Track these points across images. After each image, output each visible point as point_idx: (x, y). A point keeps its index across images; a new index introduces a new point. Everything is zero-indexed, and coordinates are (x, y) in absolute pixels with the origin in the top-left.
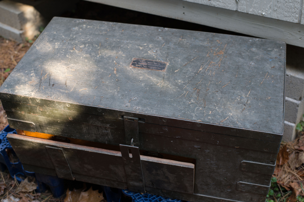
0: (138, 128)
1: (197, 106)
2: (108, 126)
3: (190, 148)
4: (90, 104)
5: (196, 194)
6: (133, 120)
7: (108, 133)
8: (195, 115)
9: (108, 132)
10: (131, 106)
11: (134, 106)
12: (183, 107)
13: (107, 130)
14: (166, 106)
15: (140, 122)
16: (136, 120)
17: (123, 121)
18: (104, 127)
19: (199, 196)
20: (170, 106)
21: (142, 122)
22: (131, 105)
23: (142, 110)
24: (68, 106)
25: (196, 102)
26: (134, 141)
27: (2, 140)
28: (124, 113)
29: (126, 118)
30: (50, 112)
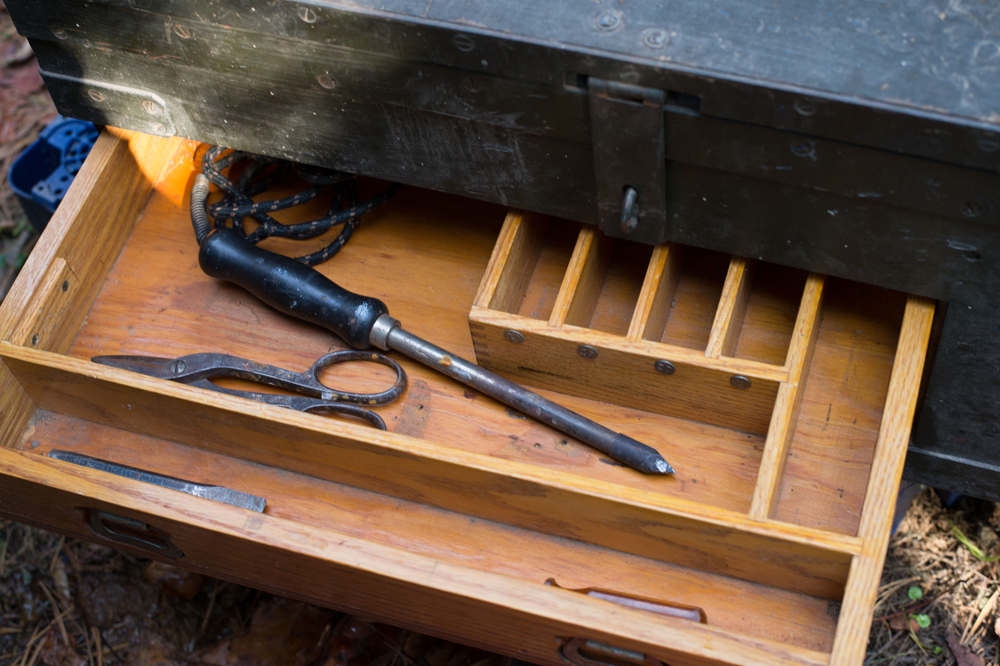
0: (661, 141)
1: (980, 36)
2: (510, 120)
3: (924, 251)
4: (416, 11)
5: (925, 452)
6: (639, 99)
7: (509, 154)
8: (973, 86)
9: (511, 150)
10: (628, 28)
11: (645, 27)
12: (908, 39)
13: (503, 141)
14: (813, 28)
15: (672, 108)
16: (651, 99)
17: (586, 100)
18: (489, 125)
19: (937, 458)
20: (835, 30)
21: (682, 110)
22: (630, 21)
23: (688, 50)
24: (306, 20)
25: (974, 13)
26: (637, 200)
27: (63, 154)
28: (591, 64)
29: (598, 89)
30: (224, 46)
